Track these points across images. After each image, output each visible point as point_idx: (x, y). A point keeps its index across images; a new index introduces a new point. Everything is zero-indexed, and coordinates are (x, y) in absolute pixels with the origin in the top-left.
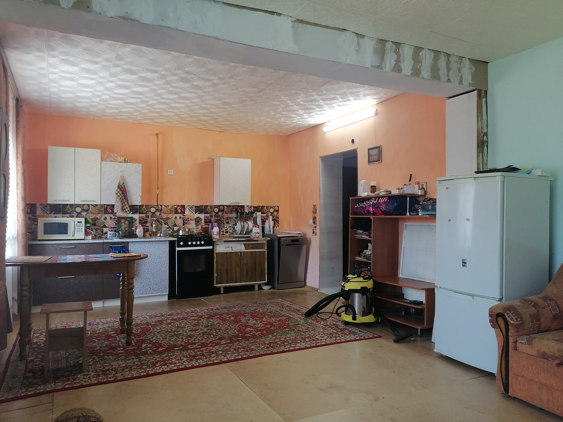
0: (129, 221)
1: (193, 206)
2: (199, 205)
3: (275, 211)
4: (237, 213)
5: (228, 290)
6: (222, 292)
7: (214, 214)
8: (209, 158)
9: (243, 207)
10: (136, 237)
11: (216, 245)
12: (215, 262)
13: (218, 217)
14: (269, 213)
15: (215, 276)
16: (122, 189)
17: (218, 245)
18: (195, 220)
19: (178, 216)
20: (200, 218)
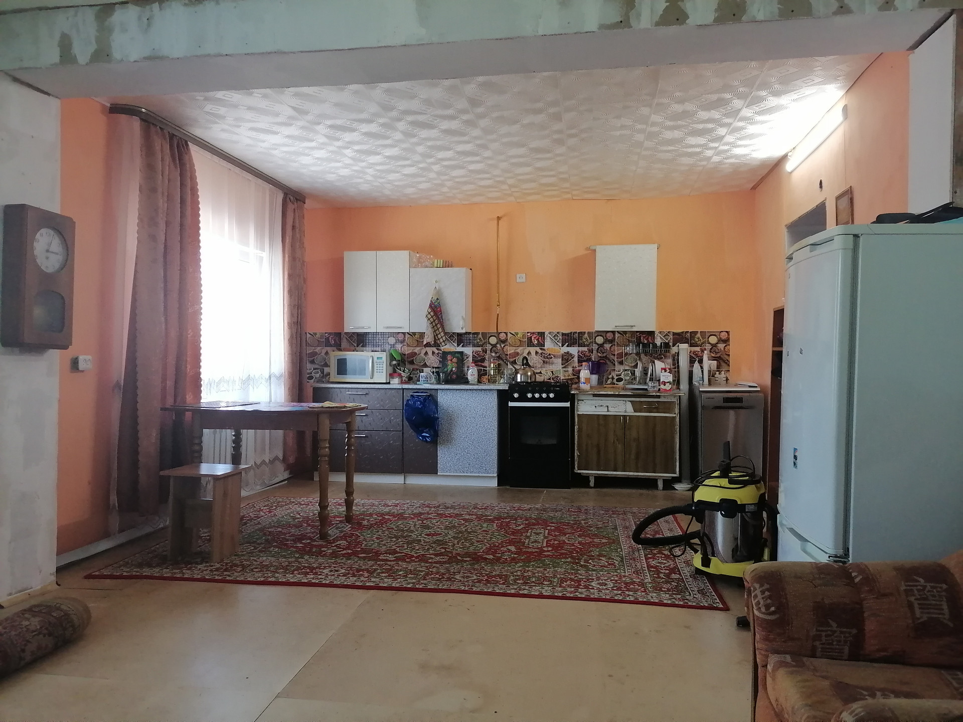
0: (457, 358)
1: (558, 333)
2: (569, 332)
3: (720, 340)
4: (638, 345)
5: (602, 482)
6: (592, 484)
7: (595, 347)
8: (588, 249)
9: (651, 333)
10: (467, 382)
11: (579, 400)
12: (576, 431)
13: (603, 353)
14: (707, 345)
15: (576, 454)
16: (435, 309)
17: (583, 400)
18: (562, 357)
19: (533, 350)
20: (571, 355)
